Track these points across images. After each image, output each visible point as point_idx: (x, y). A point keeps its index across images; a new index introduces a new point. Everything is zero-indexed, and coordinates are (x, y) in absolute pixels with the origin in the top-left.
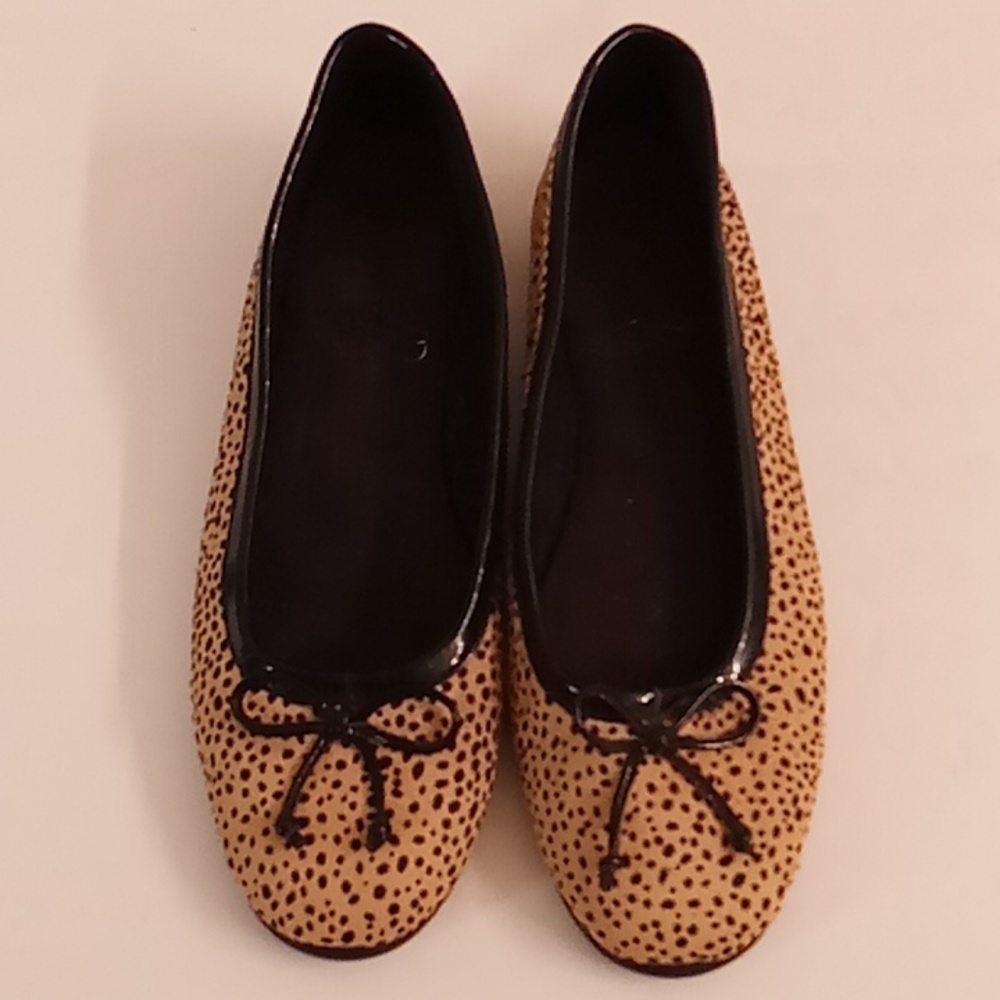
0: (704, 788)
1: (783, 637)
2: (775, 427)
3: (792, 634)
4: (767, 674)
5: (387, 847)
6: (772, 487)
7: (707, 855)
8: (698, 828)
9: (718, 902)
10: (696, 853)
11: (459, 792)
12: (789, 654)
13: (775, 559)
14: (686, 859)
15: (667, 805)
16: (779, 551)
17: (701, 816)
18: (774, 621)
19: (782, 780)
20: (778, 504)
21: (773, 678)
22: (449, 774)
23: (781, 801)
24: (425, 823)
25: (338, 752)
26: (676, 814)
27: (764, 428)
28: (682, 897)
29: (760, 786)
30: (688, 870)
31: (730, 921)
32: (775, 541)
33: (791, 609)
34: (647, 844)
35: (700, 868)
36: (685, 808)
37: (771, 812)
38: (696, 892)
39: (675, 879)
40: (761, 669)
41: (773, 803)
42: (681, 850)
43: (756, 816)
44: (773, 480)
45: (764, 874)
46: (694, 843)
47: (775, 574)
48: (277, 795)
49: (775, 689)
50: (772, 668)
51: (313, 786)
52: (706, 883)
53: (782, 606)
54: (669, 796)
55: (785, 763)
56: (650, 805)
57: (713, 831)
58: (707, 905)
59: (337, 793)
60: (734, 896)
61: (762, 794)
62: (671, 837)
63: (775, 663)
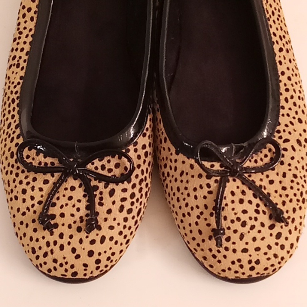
0: (258, 192)
1: (288, 115)
2: (276, 13)
3: (292, 114)
4: (282, 134)
5: (95, 231)
6: (277, 42)
7: (263, 225)
8: (257, 212)
9: (269, 247)
10: (257, 224)
11: (132, 204)
12: (292, 123)
13: (281, 78)
14: (253, 227)
15: (241, 201)
16: (283, 73)
17: (258, 205)
18: (283, 108)
19: (294, 185)
20: (281, 50)
21: (285, 136)
22: (127, 195)
23: (295, 195)
24: (115, 219)
25: (71, 182)
26: (246, 206)
27: (270, 13)
28: (252, 246)
29: (284, 188)
30: (254, 233)
31: (276, 256)
32: (280, 68)
33: (291, 101)
34: (232, 221)
35: (259, 232)
36: (250, 202)
37: (291, 201)
38: (258, 244)
39: (248, 238)
40: (279, 132)
41: (291, 196)
42: (250, 223)
43: (284, 203)
44: (277, 38)
45: (290, 232)
46: (256, 219)
47: (282, 85)
48: (40, 203)
49: (286, 141)
50: (284, 131)
51: (58, 199)
52: (263, 239)
53: (286, 100)
54: (242, 197)
55: (295, 176)
56: (233, 202)
57: (264, 213)
58: (264, 249)
59: (70, 203)
60: (277, 244)
61: (286, 192)
62: (244, 217)
63: (286, 128)
